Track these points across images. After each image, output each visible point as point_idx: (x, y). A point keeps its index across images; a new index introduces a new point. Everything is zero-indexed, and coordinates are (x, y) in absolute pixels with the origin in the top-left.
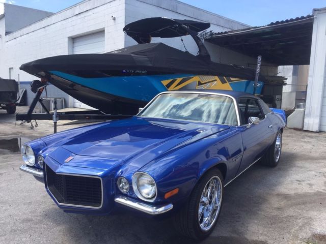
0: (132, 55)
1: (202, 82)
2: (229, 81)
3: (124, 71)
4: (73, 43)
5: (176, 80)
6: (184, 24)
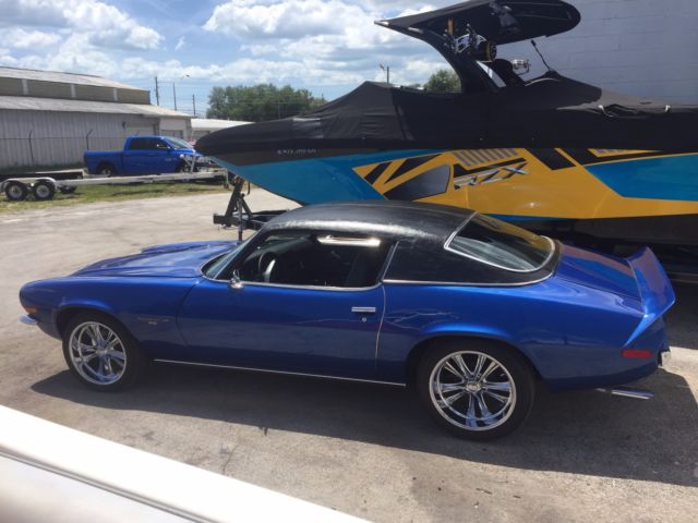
1: (467, 168)
2: (586, 159)
3: (280, 152)
5: (387, 165)
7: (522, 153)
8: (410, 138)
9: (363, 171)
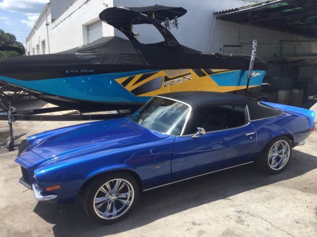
0: (76, 54)
1: (170, 77)
2: (210, 73)
3: (67, 72)
4: (88, 30)
5: (133, 77)
6: (142, 13)
7: (190, 71)
8: (148, 64)
9: (120, 81)
